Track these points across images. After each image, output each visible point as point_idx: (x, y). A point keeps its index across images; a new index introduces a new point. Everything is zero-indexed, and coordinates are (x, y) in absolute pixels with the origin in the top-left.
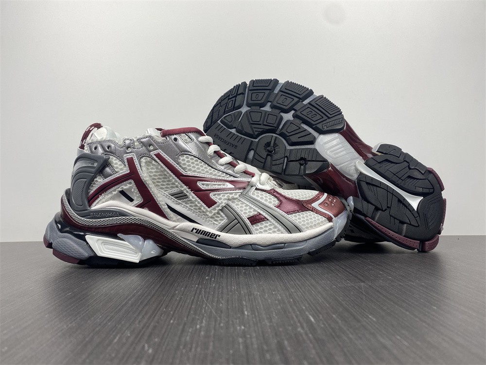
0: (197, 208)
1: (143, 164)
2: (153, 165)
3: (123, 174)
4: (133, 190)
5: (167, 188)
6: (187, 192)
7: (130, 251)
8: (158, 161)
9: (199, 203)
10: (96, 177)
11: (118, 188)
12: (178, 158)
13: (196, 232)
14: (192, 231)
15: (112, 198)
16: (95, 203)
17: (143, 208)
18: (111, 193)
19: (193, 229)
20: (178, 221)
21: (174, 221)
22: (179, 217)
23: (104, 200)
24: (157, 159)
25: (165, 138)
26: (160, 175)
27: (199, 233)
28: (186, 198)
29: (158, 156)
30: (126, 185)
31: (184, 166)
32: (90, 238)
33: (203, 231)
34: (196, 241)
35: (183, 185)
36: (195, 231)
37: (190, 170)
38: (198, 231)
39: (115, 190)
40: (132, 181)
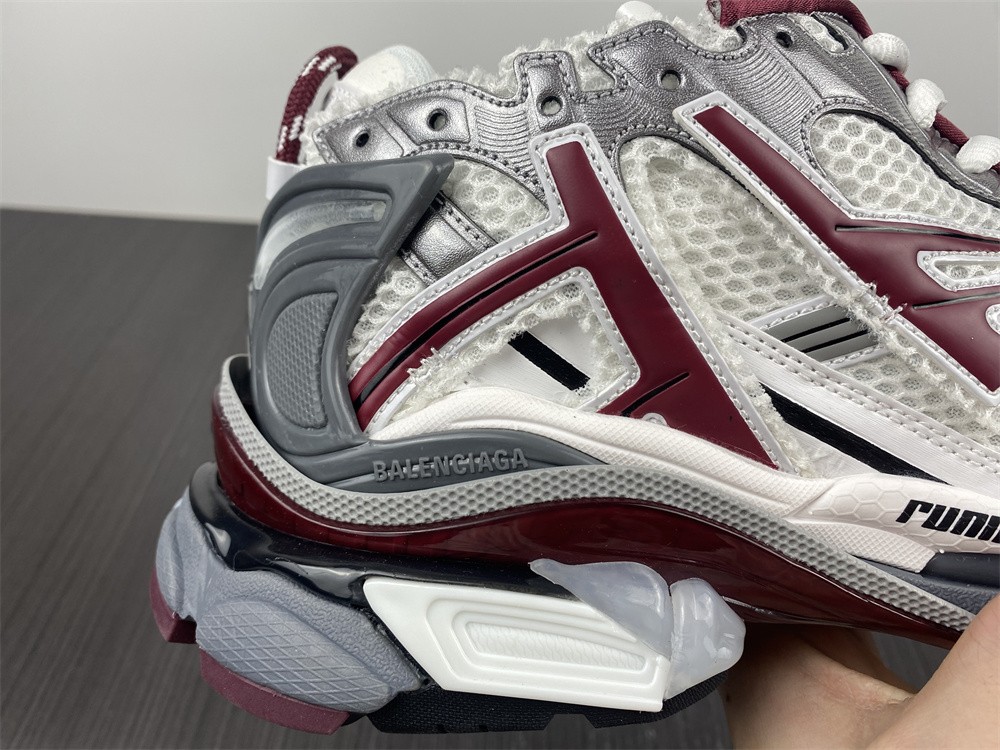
0: (917, 394)
1: (638, 177)
2: (690, 179)
3: (532, 240)
4: (585, 324)
5: (756, 299)
6: (871, 312)
7: (608, 652)
8: (721, 151)
9: (936, 367)
10: (383, 278)
11: (509, 320)
12: (817, 138)
13: (928, 524)
14: (904, 517)
15: (477, 374)
16: (387, 409)
17: (639, 416)
18: (468, 347)
19: (911, 507)
21: (802, 473)
22: (824, 448)
23: (432, 389)
25: (731, 32)
26: (724, 232)
27: (944, 527)
28: (859, 348)
29: (713, 120)
30: (547, 301)
31: (840, 176)
32: (387, 594)
33: (968, 515)
34: (919, 566)
35: (850, 276)
36: (919, 517)
37: (872, 194)
38: (940, 518)
39: (491, 333)
40: (582, 277)
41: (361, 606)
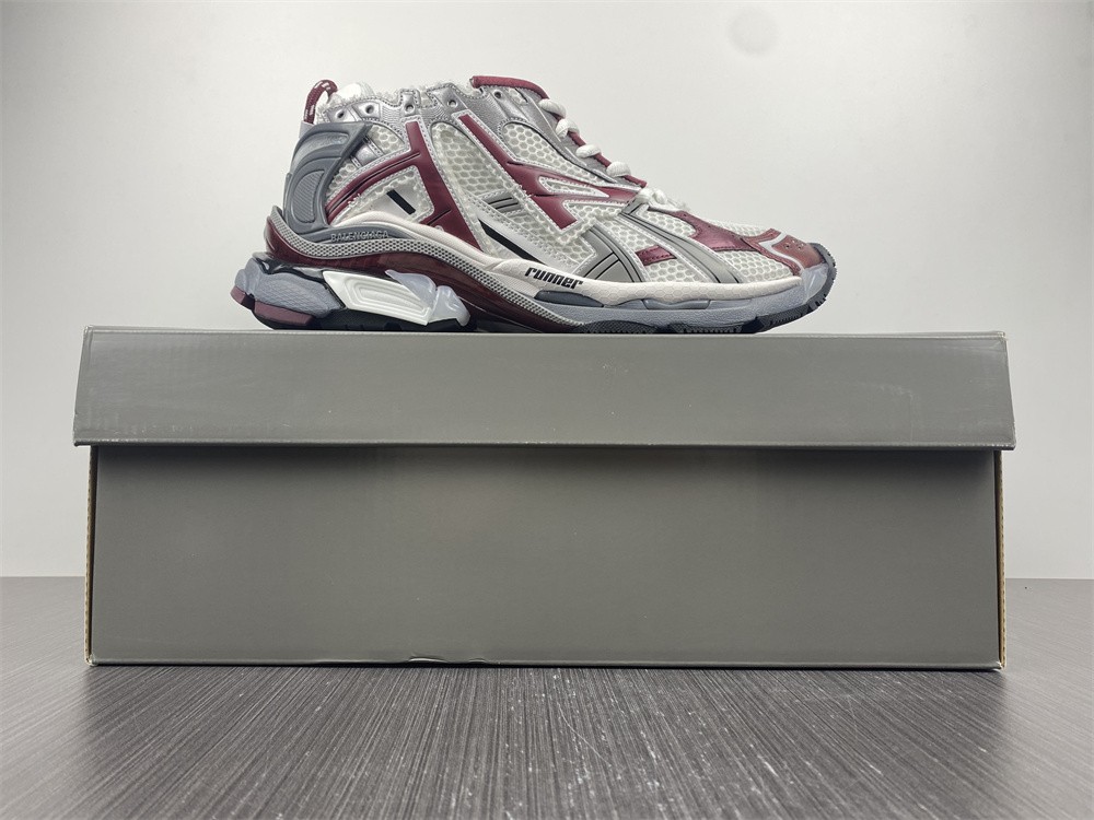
0: (538, 229)
1: (437, 136)
2: (456, 139)
3: (398, 155)
4: (415, 188)
5: (479, 187)
6: (520, 196)
7: (409, 302)
8: (466, 130)
9: (542, 218)
10: (342, 166)
11: (387, 184)
12: (505, 131)
13: (535, 277)
15: (374, 207)
16: (339, 217)
17: (434, 226)
18: (372, 194)
19: (530, 269)
20: (500, 254)
21: (492, 255)
22: (502, 247)
23: (357, 210)
24: (463, 126)
25: (478, 90)
26: (468, 160)
27: (540, 278)
28: (516, 209)
29: (466, 120)
30: (402, 178)
31: (513, 146)
33: (549, 274)
34: (534, 295)
35: (512, 181)
36: (532, 274)
37: (525, 154)
38: (539, 275)
39: (380, 189)
40: (414, 169)
41: (322, 281)
